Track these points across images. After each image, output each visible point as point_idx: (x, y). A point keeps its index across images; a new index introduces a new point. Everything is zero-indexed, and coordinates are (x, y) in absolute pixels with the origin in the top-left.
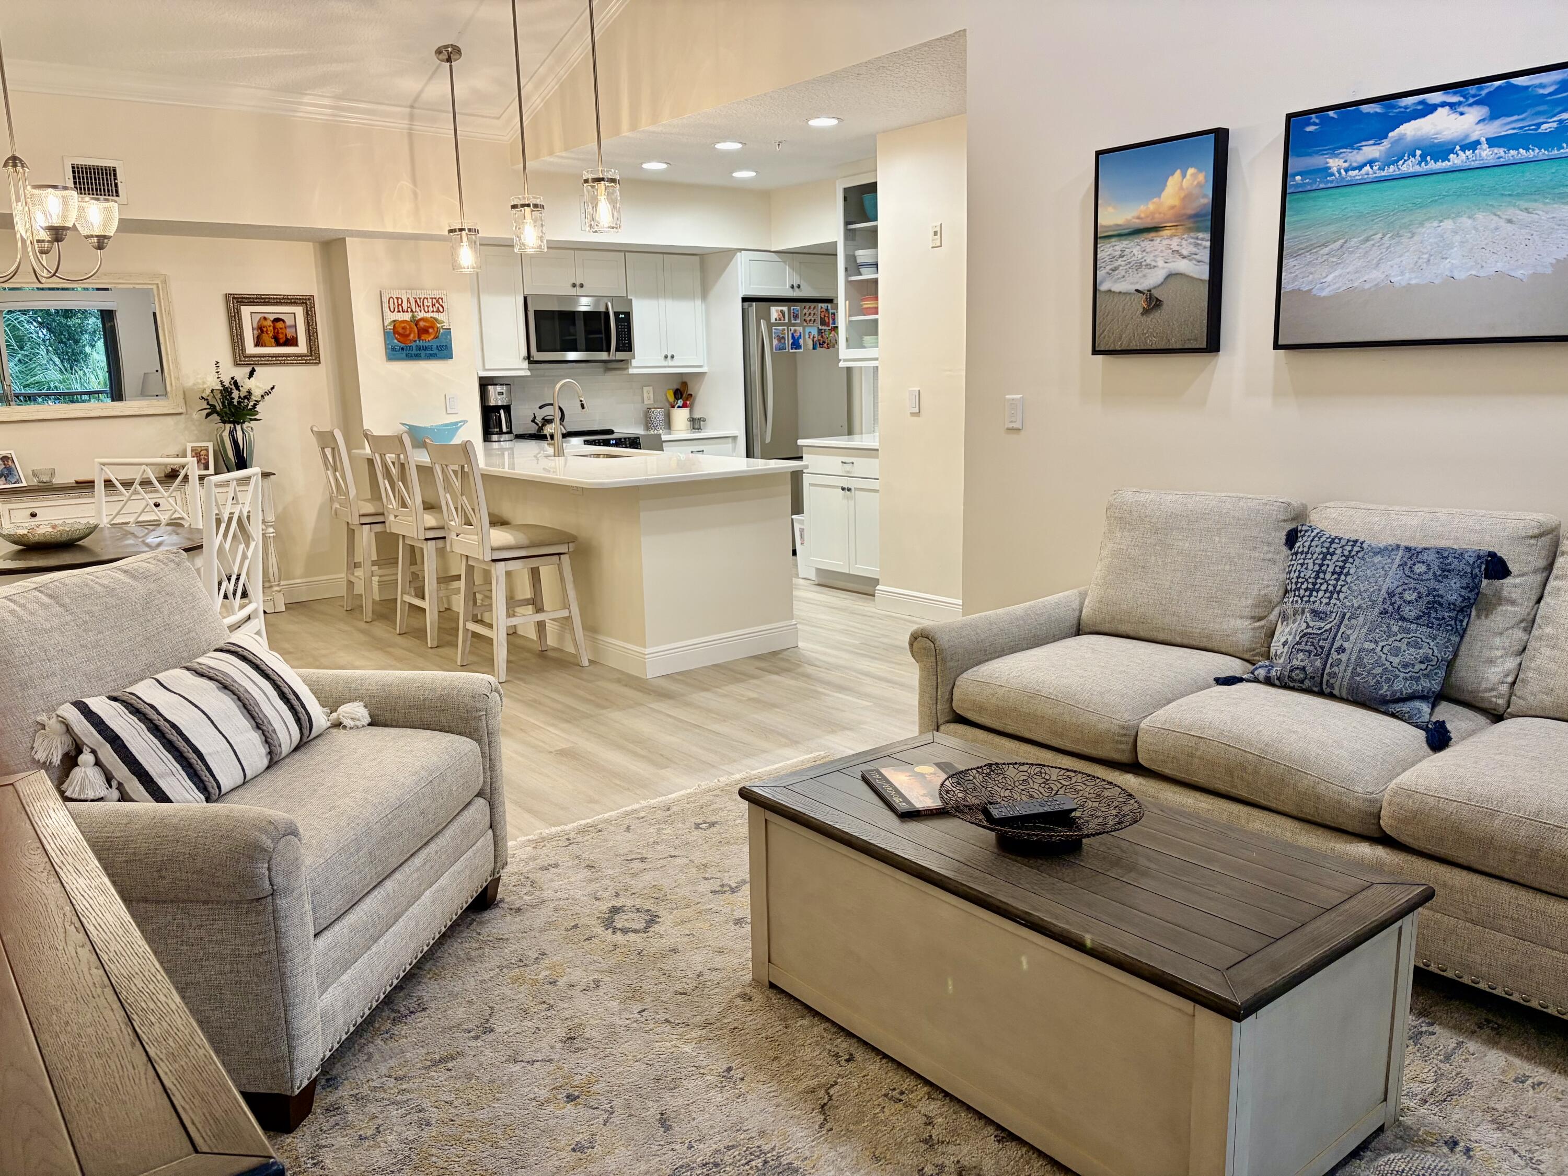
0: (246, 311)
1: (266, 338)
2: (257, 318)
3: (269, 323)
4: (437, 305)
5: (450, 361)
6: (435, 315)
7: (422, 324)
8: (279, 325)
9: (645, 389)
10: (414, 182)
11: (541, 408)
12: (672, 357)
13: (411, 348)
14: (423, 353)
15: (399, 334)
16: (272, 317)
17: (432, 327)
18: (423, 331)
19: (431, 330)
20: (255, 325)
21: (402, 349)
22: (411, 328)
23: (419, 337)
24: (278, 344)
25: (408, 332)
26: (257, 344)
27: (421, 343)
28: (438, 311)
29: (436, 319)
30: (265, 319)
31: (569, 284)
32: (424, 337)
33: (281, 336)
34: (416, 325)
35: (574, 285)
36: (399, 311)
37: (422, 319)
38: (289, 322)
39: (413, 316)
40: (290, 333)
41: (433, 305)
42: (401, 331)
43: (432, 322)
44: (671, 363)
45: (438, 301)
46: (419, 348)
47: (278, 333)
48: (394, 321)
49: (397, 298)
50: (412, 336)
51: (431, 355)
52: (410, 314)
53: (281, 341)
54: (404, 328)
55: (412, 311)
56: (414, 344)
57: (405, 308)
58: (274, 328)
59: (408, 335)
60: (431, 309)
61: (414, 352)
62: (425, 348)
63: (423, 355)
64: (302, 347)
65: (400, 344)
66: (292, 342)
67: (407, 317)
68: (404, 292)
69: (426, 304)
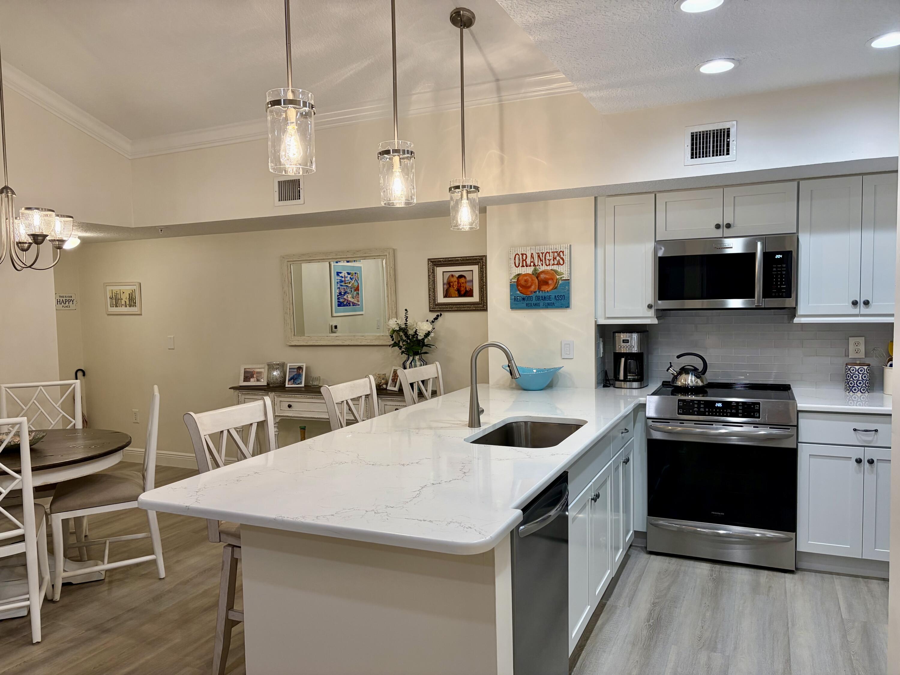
0: (440, 271)
1: (453, 291)
2: (447, 275)
3: (455, 279)
4: (558, 258)
5: (568, 310)
6: (555, 267)
7: (542, 276)
8: (462, 280)
9: (852, 341)
10: (502, 148)
11: (678, 357)
12: (866, 303)
13: (530, 298)
14: (542, 303)
15: (522, 286)
16: (457, 274)
17: (552, 279)
18: (545, 282)
19: (550, 282)
20: (445, 281)
21: (524, 299)
22: (532, 280)
23: (539, 288)
24: (460, 295)
25: (529, 284)
26: (446, 296)
27: (541, 294)
28: (559, 264)
29: (556, 272)
30: (452, 276)
31: (713, 226)
32: (544, 288)
33: (462, 289)
34: (537, 278)
35: (718, 226)
36: (523, 266)
37: (543, 272)
38: (468, 278)
39: (535, 270)
40: (468, 286)
41: (554, 258)
42: (523, 282)
43: (552, 274)
44: (864, 310)
45: (559, 255)
46: (538, 298)
47: (460, 286)
48: (518, 275)
49: (522, 254)
50: (533, 287)
51: (548, 304)
52: (532, 268)
53: (462, 293)
54: (526, 281)
55: (534, 265)
56: (534, 295)
57: (528, 263)
58: (458, 283)
59: (530, 287)
60: (552, 262)
61: (534, 301)
62: (544, 298)
63: (541, 304)
64: (476, 298)
65: (522, 295)
66: (469, 294)
67: (529, 270)
68: (529, 248)
69: (548, 257)
